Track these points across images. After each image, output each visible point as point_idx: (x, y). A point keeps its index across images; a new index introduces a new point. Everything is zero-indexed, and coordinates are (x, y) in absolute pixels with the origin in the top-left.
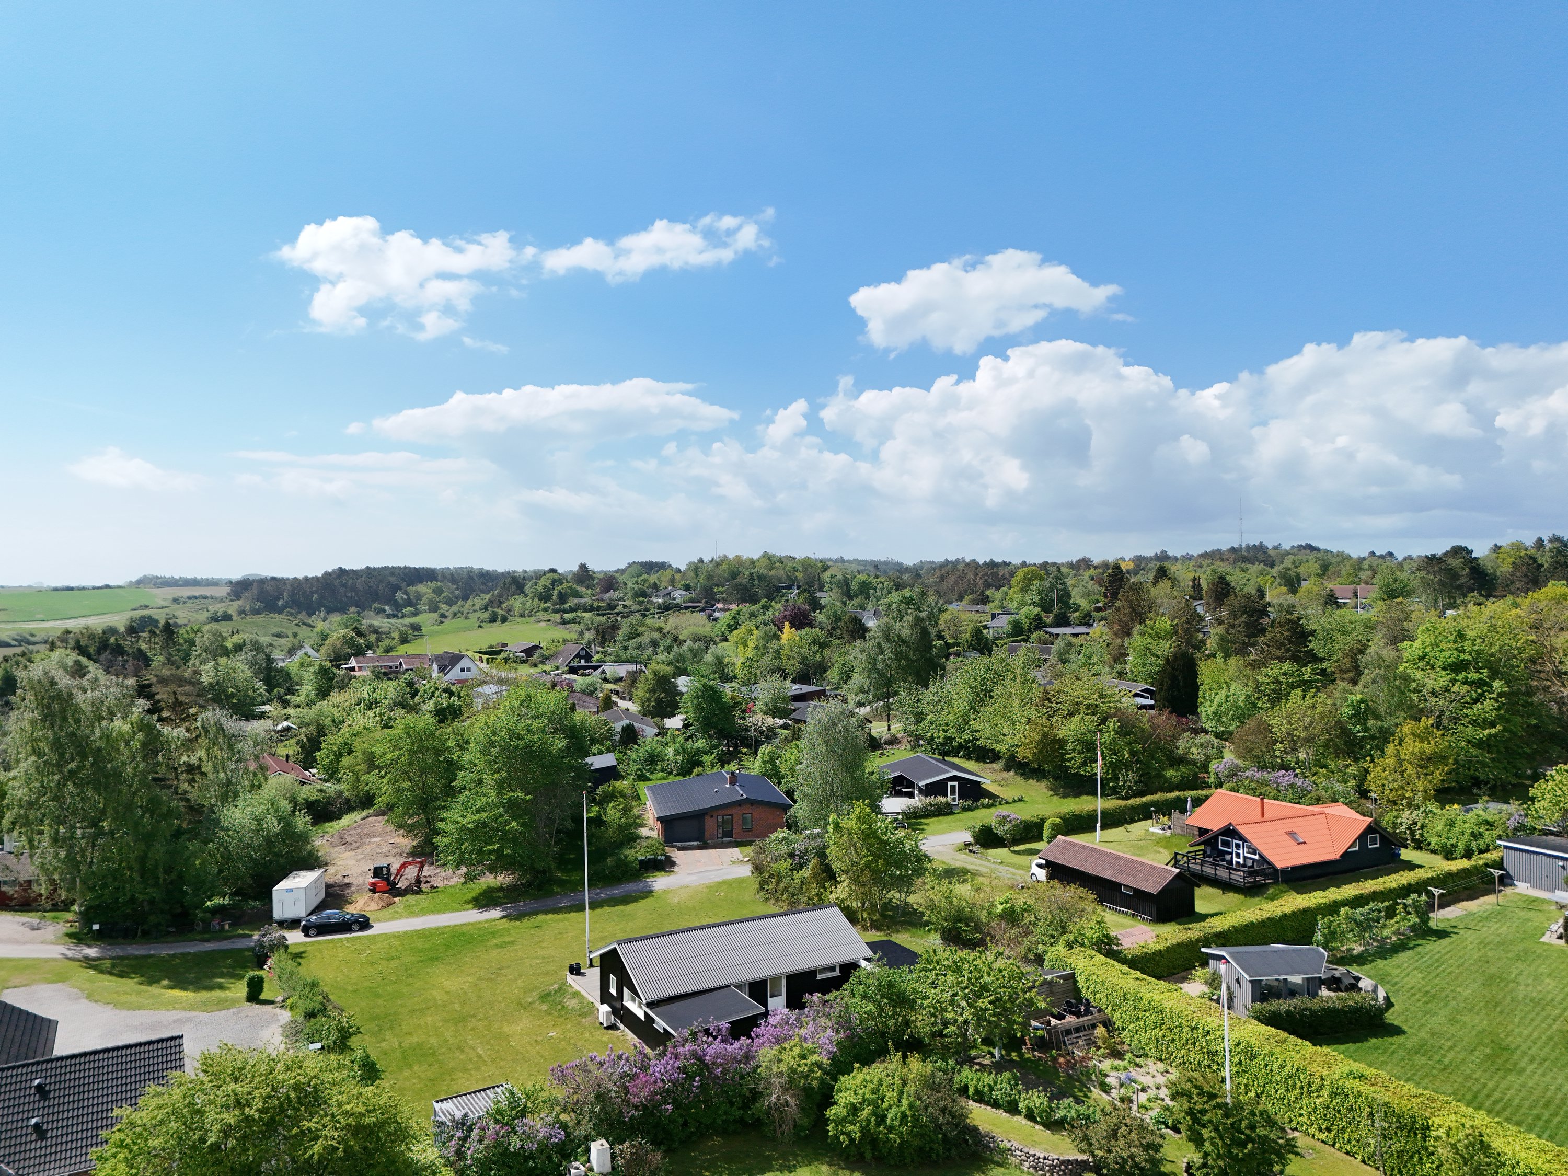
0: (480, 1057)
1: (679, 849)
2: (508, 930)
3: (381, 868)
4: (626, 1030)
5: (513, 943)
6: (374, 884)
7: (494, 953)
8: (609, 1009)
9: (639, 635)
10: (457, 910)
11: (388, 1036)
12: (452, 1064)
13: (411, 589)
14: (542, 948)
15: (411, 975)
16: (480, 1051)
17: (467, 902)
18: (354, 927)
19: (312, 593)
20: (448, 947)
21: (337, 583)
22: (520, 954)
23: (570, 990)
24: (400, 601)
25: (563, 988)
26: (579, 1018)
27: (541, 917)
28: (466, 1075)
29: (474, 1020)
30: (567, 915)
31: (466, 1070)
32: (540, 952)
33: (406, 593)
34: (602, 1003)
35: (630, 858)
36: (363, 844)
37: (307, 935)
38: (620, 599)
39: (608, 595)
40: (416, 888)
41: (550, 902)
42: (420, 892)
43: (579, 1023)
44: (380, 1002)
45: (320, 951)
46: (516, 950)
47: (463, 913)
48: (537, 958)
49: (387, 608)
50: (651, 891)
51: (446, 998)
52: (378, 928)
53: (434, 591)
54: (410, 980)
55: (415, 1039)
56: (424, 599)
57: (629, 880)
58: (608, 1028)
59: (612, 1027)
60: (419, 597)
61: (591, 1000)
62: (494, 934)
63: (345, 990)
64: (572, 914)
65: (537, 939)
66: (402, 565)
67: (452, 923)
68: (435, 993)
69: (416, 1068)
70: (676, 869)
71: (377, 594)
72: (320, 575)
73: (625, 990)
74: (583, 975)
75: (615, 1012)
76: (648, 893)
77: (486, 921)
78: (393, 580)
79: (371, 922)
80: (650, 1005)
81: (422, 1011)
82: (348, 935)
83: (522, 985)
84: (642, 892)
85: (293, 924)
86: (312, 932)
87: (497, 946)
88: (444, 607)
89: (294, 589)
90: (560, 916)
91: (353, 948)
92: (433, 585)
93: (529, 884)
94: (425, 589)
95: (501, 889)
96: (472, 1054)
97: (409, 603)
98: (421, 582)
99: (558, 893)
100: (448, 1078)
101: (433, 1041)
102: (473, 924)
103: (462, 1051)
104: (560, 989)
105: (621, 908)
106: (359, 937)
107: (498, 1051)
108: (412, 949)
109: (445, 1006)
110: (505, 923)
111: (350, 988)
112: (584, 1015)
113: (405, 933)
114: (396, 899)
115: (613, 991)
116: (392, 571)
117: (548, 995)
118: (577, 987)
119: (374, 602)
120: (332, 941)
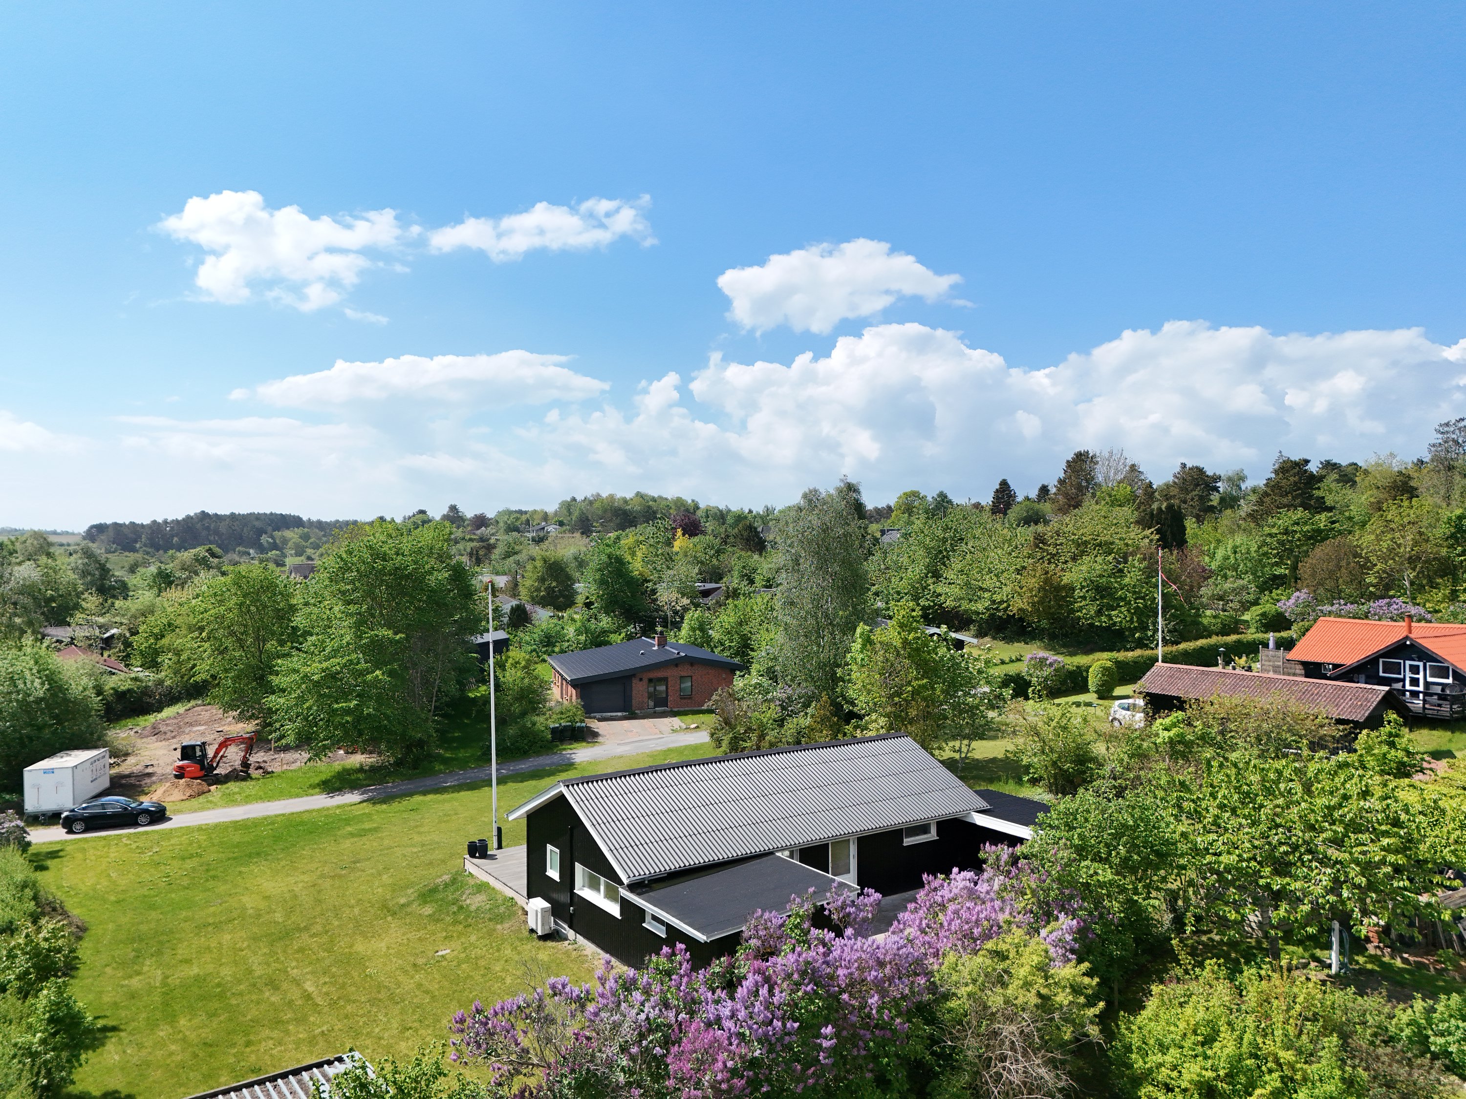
0: (308, 997)
1: (600, 720)
2: (369, 815)
3: (193, 747)
4: (580, 938)
5: (376, 830)
6: (180, 768)
7: (347, 844)
8: (547, 905)
9: (516, 553)
10: (298, 796)
11: (148, 965)
12: (253, 1013)
13: (277, 534)
14: (419, 833)
15: (214, 877)
16: (309, 987)
17: (313, 787)
18: (142, 819)
19: (173, 536)
20: (277, 839)
21: (199, 526)
22: (386, 842)
23: (471, 882)
24: (265, 544)
25: (458, 880)
26: (491, 925)
27: (418, 798)
28: (275, 1034)
29: (305, 936)
30: (455, 795)
31: (278, 1023)
32: (417, 838)
33: (272, 537)
34: (530, 895)
35: (540, 727)
36: (179, 734)
37: (70, 831)
38: (493, 534)
39: (479, 532)
40: (242, 774)
41: (429, 782)
42: (248, 777)
43: (491, 933)
44: (154, 915)
45: (83, 850)
46: (382, 839)
47: (305, 799)
48: (414, 846)
49: (251, 551)
50: (572, 764)
51: (263, 905)
52: (177, 821)
53: (301, 537)
54: (211, 884)
55: (195, 970)
56: (290, 544)
57: (538, 753)
58: (545, 938)
59: (553, 936)
60: (285, 541)
61: (510, 893)
62: (348, 821)
63: (105, 901)
64: (462, 793)
65: (412, 823)
66: (268, 512)
67: (287, 811)
68: (245, 899)
69: (183, 1022)
70: (600, 739)
71: (241, 538)
72: (180, 518)
73: (579, 868)
74: (492, 857)
75: (557, 911)
76: (570, 765)
77: (338, 807)
78: (257, 524)
79: (168, 814)
80: (634, 887)
81: (218, 926)
82: (132, 831)
83: (390, 881)
84: (561, 765)
85: (51, 818)
86: (78, 826)
87: (352, 835)
88: (309, 551)
89: (153, 532)
90: (446, 796)
91: (134, 846)
92: (299, 531)
93: (399, 763)
94: (292, 535)
95: (361, 770)
96: (294, 994)
97: (274, 546)
98: (288, 528)
99: (440, 772)
100: (240, 1040)
101: (227, 972)
102: (318, 811)
103: (276, 988)
104: (454, 881)
105: (533, 783)
106: (146, 833)
107: (343, 986)
108: (221, 843)
109: (259, 916)
110: (367, 808)
111: (113, 898)
112: (499, 918)
113: (217, 826)
114: (213, 788)
115: (553, 873)
116: (258, 517)
117: (434, 890)
118: (483, 877)
119: (239, 545)
120: (104, 838)
